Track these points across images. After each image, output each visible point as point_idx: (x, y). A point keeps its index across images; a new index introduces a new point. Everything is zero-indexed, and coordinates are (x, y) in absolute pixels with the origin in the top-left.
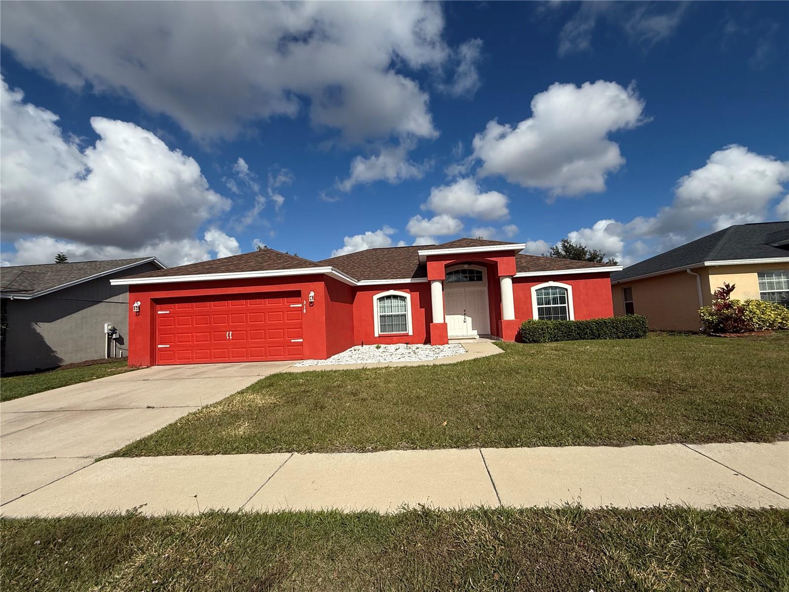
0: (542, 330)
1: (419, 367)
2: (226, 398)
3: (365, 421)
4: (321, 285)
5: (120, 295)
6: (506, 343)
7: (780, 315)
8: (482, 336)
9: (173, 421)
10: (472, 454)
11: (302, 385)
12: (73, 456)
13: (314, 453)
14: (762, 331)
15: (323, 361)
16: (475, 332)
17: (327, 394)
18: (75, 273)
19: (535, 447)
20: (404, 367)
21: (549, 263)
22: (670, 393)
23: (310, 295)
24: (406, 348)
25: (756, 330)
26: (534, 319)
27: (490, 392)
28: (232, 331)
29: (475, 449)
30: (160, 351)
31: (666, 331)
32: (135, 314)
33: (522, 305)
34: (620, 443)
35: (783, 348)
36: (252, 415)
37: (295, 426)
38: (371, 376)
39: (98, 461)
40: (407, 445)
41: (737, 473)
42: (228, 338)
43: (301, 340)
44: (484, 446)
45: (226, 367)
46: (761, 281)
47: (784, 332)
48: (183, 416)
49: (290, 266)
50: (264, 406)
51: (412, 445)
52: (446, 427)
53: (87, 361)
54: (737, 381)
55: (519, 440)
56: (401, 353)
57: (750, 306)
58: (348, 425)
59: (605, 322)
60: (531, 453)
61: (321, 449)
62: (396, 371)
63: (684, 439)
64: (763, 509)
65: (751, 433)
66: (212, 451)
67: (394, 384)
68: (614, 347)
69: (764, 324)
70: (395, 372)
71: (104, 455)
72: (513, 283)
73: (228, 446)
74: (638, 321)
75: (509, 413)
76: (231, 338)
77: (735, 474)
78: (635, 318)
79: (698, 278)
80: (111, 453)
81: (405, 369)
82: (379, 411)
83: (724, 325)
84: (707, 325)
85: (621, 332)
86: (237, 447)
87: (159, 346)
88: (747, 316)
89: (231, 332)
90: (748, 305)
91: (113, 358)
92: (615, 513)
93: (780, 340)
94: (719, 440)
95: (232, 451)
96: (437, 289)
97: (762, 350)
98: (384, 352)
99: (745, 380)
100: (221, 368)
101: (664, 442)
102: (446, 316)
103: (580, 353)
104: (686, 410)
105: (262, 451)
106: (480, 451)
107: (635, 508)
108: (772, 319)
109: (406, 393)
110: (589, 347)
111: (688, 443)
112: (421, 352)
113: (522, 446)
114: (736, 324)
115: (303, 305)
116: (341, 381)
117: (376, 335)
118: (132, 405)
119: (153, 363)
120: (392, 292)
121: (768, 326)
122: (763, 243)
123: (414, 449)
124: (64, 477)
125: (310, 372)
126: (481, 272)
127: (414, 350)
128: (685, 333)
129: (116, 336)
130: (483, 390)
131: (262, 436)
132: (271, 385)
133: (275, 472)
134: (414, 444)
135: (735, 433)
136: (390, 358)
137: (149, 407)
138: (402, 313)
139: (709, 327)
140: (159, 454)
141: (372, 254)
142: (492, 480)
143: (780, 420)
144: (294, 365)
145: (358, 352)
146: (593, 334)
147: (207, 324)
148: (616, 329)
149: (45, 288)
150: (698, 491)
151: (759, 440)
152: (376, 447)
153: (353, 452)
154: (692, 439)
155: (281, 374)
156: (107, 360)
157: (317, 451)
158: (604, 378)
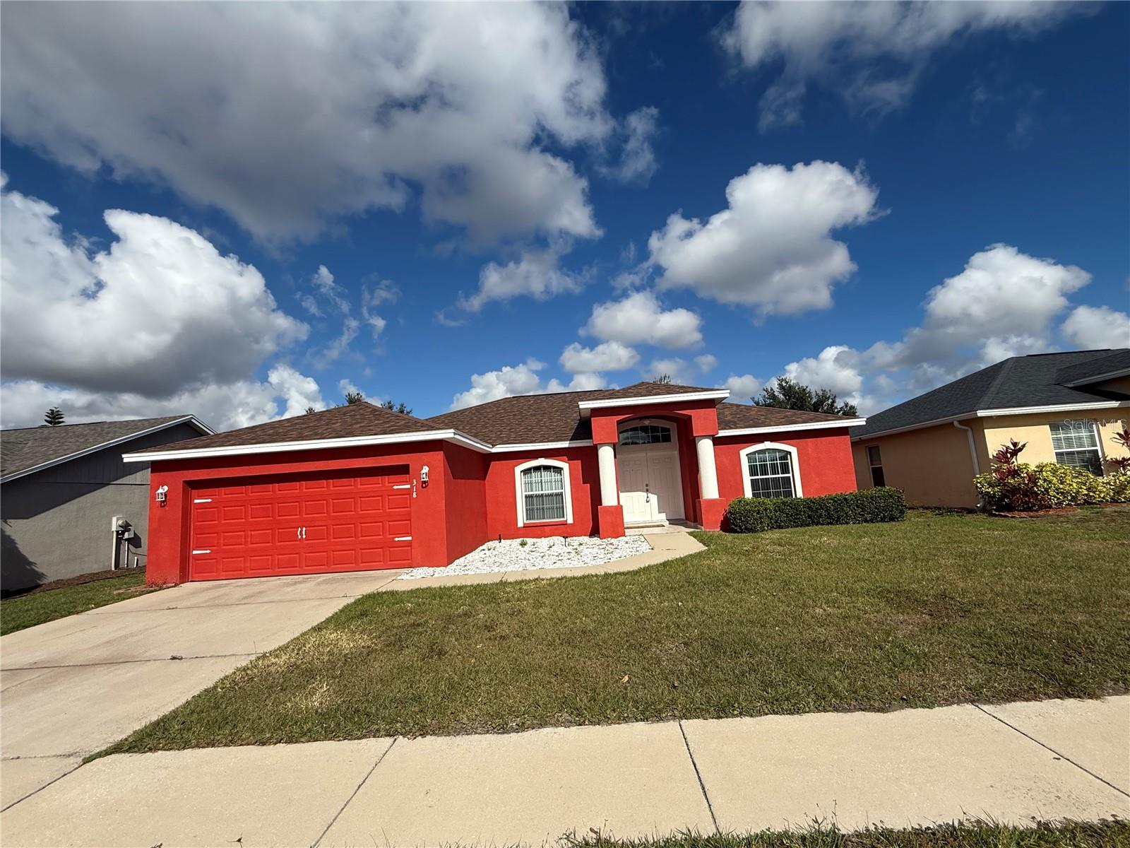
0: (758, 513)
1: (584, 577)
2: (295, 639)
3: (506, 676)
4: (439, 456)
5: (138, 474)
6: (709, 534)
7: (1085, 485)
8: (673, 522)
9: (210, 684)
10: (668, 730)
11: (411, 613)
12: (49, 754)
13: (428, 737)
14: (1062, 508)
15: (441, 568)
16: (663, 516)
17: (448, 629)
18: (70, 442)
19: (761, 716)
20: (562, 578)
21: (762, 415)
22: (948, 616)
23: (423, 472)
24: (564, 544)
25: (1054, 506)
26: (746, 497)
27: (690, 619)
28: (306, 527)
29: (672, 722)
30: (196, 560)
31: (931, 509)
32: (158, 504)
33: (728, 476)
34: (885, 704)
35: (1094, 534)
36: (333, 669)
37: (398, 688)
38: (513, 596)
39: (87, 762)
40: (569, 718)
41: (1057, 756)
42: (300, 537)
43: (410, 538)
44: (685, 717)
45: (296, 583)
46: (1055, 436)
47: (1092, 508)
48: (227, 674)
49: (392, 430)
50: (352, 654)
51: (577, 719)
52: (628, 685)
53: (82, 576)
54: (1039, 593)
55: (736, 705)
56: (557, 554)
57: (1044, 473)
58: (480, 685)
59: (845, 499)
60: (755, 727)
61: (440, 728)
62: (550, 585)
63: (976, 696)
64: (1104, 821)
65: (1070, 684)
66: (270, 738)
67: (548, 610)
68: (860, 537)
69: (1065, 497)
70: (549, 588)
71: (98, 750)
72: (714, 445)
73: (296, 729)
74: (891, 496)
75: (719, 658)
76: (304, 537)
77: (1055, 758)
78: (887, 492)
79: (970, 434)
80: (109, 745)
81: (564, 581)
82: (527, 657)
83: (1011, 500)
84: (987, 500)
85: (869, 513)
86: (309, 730)
87: (195, 552)
88: (1040, 486)
89: (304, 529)
90: (1041, 471)
91: (123, 568)
92: (888, 840)
93: (1088, 521)
94: (1026, 696)
95: (301, 737)
96: (606, 456)
97: (1066, 539)
98: (532, 552)
99: (1050, 592)
100: (288, 585)
101: (948, 702)
102: (621, 494)
103: (814, 549)
104: (973, 646)
105: (349, 736)
106: (680, 725)
107: (917, 827)
108: (1074, 491)
109: (566, 624)
110: (826, 538)
111: (982, 703)
112: (587, 551)
113: (741, 714)
114: (1027, 499)
115: (412, 487)
116: (469, 605)
117: (520, 524)
118: (147, 654)
119: (184, 578)
120: (542, 462)
121: (1070, 501)
122: (1053, 382)
123: (580, 725)
124: (30, 795)
125: (423, 590)
126: (668, 430)
127: (575, 547)
128: (957, 512)
129: (129, 535)
130: (679, 617)
131: (348, 708)
132: (364, 614)
133: (368, 775)
134: (580, 717)
135: (1046, 684)
136: (541, 562)
137: (174, 658)
138: (557, 491)
139: (989, 502)
140: (186, 745)
141: (512, 405)
142: (700, 781)
143: (1107, 660)
144: (399, 578)
145: (494, 553)
146: (830, 516)
147: (269, 517)
148: (863, 509)
149: (22, 467)
150: (1006, 791)
151: (1082, 695)
152: (523, 723)
153: (487, 732)
154: (987, 696)
155: (378, 593)
156: (114, 573)
157: (434, 734)
158: (851, 593)
